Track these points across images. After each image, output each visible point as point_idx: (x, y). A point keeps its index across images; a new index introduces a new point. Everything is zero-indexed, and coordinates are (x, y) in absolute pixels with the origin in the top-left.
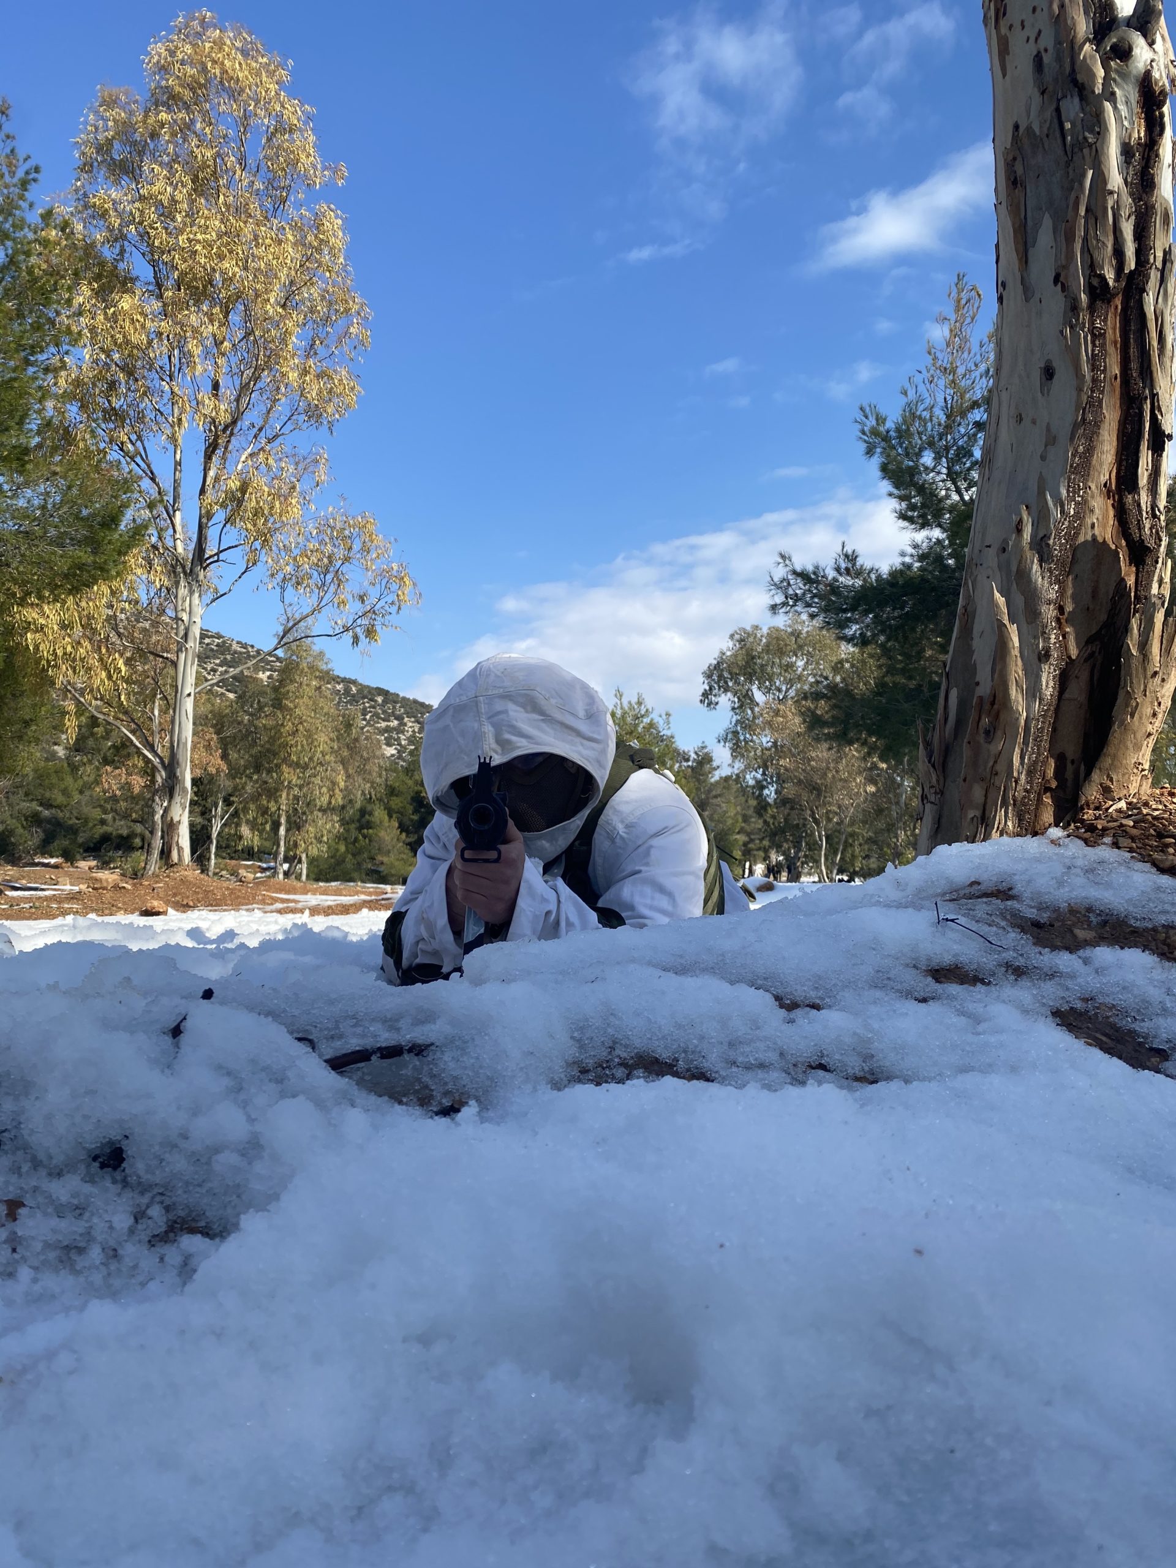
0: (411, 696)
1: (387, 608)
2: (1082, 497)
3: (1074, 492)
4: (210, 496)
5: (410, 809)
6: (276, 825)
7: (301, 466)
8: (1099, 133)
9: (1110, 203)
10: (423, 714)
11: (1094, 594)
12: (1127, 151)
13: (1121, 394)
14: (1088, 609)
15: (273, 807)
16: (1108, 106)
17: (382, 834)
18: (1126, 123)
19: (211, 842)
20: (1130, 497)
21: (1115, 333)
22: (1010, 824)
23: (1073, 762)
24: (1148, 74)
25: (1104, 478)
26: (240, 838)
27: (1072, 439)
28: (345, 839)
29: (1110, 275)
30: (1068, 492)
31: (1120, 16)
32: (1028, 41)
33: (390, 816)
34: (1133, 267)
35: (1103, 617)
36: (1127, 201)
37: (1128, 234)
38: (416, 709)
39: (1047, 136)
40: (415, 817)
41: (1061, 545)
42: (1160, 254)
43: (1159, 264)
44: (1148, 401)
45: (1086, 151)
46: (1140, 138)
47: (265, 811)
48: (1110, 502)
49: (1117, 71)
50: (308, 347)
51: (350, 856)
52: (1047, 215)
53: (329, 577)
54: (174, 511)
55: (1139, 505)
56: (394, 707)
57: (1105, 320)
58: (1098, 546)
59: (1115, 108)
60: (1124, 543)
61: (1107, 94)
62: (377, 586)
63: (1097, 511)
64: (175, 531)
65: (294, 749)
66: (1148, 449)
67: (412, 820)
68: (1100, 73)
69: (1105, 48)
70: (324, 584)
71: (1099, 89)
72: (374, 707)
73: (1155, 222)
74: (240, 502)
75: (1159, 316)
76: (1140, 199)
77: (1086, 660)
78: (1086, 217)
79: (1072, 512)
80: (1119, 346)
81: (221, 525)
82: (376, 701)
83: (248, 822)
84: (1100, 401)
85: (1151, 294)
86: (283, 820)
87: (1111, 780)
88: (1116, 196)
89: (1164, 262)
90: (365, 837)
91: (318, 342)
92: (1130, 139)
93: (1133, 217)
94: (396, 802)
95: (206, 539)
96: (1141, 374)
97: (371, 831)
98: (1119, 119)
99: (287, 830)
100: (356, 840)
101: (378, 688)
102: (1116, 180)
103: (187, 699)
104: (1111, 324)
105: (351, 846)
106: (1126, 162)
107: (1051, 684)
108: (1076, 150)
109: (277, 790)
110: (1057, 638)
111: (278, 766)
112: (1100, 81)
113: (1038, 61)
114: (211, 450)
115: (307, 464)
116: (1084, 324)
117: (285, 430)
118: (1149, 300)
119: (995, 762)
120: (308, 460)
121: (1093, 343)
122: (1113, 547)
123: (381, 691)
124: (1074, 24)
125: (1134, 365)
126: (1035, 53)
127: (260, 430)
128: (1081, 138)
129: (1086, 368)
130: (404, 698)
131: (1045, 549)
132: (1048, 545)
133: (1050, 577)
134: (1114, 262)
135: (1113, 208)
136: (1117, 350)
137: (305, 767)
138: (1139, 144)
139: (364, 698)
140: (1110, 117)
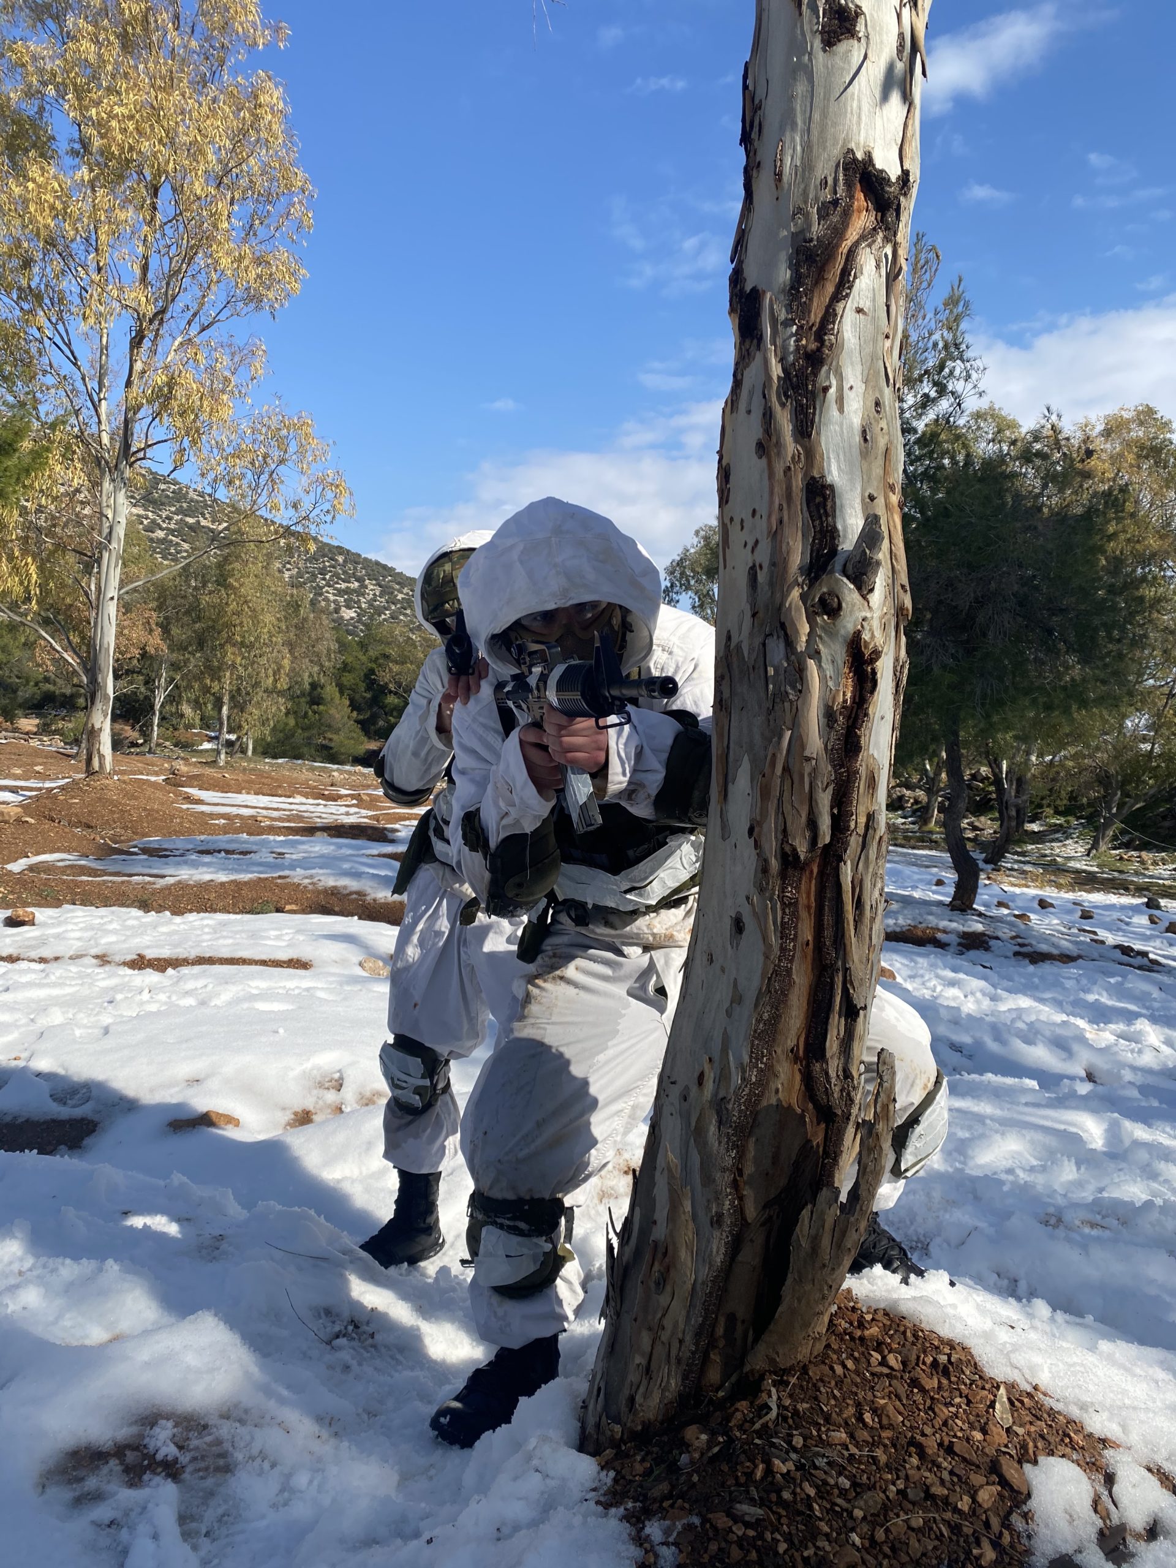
0: (372, 556)
1: (322, 516)
2: (766, 1064)
3: (757, 1059)
4: (135, 390)
5: (362, 686)
6: (218, 704)
7: (237, 359)
8: (800, 691)
9: (807, 769)
10: (384, 577)
11: (775, 1159)
12: (829, 715)
13: (814, 960)
14: (767, 1174)
15: (216, 686)
16: (811, 663)
17: (333, 711)
18: (831, 684)
19: (154, 714)
20: (818, 1065)
21: (808, 897)
22: (673, 1382)
23: (743, 1322)
24: (857, 635)
25: (791, 1043)
26: (182, 716)
27: (756, 1005)
28: (295, 713)
29: (802, 849)
30: (751, 1057)
31: (840, 548)
32: (745, 545)
33: (341, 693)
34: (827, 840)
35: (783, 1182)
36: (826, 769)
37: (824, 806)
38: (379, 571)
39: (754, 668)
40: (368, 695)
41: (740, 1111)
42: (862, 820)
43: (861, 830)
44: (840, 974)
45: (787, 705)
46: (845, 701)
47: (206, 690)
48: (797, 1067)
49: (823, 628)
50: (247, 226)
51: (300, 731)
52: (746, 757)
53: (264, 478)
54: (100, 400)
55: (827, 1074)
56: (355, 568)
57: (797, 888)
58: (781, 1109)
59: (820, 667)
60: (810, 1106)
61: (812, 652)
62: (312, 494)
63: (782, 1075)
64: (100, 422)
65: (238, 629)
66: (840, 1017)
67: (364, 698)
68: (806, 628)
69: (813, 599)
70: (257, 485)
71: (801, 646)
72: (334, 567)
73: (859, 787)
74: (169, 397)
75: (858, 885)
76: (842, 766)
77: (763, 1224)
78: (782, 777)
79: (754, 1079)
80: (813, 911)
81: (150, 419)
82: (336, 560)
83: (188, 701)
84: (789, 971)
85: (849, 863)
86: (226, 699)
87: (777, 1353)
88: (814, 762)
89: (867, 827)
90: (315, 712)
91: (257, 222)
92: (833, 703)
93: (831, 787)
94: (348, 679)
95: (132, 434)
96: (835, 942)
97: (321, 707)
98: (823, 679)
99: (230, 709)
100: (306, 715)
101: (338, 547)
102: (815, 741)
103: (110, 603)
104: (805, 891)
105: (300, 720)
106: (828, 726)
107: (723, 1250)
108: (778, 700)
109: (220, 668)
110: (732, 1203)
111: (222, 646)
112: (804, 639)
113: (753, 572)
114: (137, 342)
115: (243, 356)
116: (773, 890)
117: (221, 317)
118: (847, 872)
119: (664, 1315)
120: (245, 352)
121: (784, 913)
122: (799, 1111)
123: (340, 550)
124: (788, 553)
125: (828, 933)
126: (751, 565)
127: (195, 315)
128: (782, 689)
129: (773, 939)
130: (366, 559)
131: (725, 1112)
132: (727, 1109)
133: (727, 1143)
134: (807, 834)
135: (810, 774)
136: (810, 915)
137: (251, 646)
138: (843, 707)
139: (324, 556)
140: (812, 677)
